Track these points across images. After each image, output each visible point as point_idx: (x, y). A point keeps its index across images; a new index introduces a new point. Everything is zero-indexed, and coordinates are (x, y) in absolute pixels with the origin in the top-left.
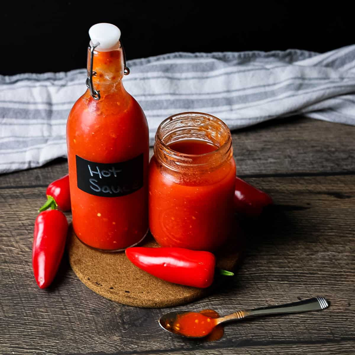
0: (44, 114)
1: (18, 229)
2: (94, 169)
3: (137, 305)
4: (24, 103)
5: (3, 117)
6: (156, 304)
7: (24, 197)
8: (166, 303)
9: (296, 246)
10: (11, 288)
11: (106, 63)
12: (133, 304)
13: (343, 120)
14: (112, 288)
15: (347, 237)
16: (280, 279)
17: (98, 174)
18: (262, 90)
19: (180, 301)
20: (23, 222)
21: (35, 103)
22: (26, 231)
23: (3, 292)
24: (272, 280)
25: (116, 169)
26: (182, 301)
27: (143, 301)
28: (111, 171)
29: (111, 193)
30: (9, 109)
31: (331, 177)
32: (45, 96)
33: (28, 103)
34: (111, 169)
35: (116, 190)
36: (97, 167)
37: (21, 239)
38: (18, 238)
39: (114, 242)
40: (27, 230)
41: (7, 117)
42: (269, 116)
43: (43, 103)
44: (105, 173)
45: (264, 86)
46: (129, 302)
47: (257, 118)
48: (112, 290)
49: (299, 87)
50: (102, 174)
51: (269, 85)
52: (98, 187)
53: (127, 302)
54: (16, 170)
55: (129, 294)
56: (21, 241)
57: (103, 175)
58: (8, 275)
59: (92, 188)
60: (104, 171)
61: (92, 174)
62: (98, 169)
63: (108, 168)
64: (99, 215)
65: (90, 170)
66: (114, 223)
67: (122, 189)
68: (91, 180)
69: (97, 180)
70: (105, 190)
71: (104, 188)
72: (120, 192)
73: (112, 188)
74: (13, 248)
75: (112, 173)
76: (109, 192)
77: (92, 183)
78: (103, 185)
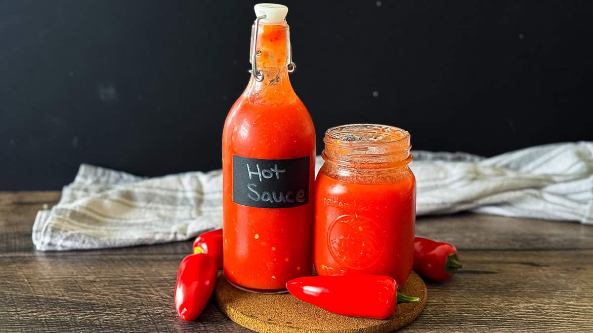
0: (192, 202)
1: (159, 282)
2: (254, 169)
7: (167, 260)
9: (491, 299)
10: (147, 323)
11: (271, 40)
13: (526, 214)
14: (269, 320)
15: (550, 293)
16: (476, 323)
17: (258, 175)
18: (432, 184)
20: (165, 277)
21: (184, 191)
22: (168, 284)
23: (138, 326)
24: (466, 324)
25: (279, 168)
28: (274, 171)
29: (272, 202)
31: (522, 252)
32: (195, 184)
34: (274, 168)
35: (278, 198)
36: (257, 165)
37: (161, 289)
38: (158, 288)
39: (273, 277)
40: (170, 283)
42: (443, 203)
44: (267, 174)
48: (270, 321)
49: (474, 179)
50: (263, 174)
52: (256, 193)
55: (292, 325)
56: (162, 290)
57: (264, 176)
58: (145, 314)
59: (250, 197)
60: (266, 171)
61: (250, 176)
62: (258, 168)
63: (269, 165)
64: (257, 237)
65: (249, 170)
66: (274, 249)
67: (285, 197)
68: (249, 184)
69: (256, 185)
70: (266, 197)
71: (264, 195)
72: (282, 201)
73: (273, 195)
74: (152, 296)
75: (274, 173)
76: (269, 201)
77: (250, 189)
78: (263, 191)
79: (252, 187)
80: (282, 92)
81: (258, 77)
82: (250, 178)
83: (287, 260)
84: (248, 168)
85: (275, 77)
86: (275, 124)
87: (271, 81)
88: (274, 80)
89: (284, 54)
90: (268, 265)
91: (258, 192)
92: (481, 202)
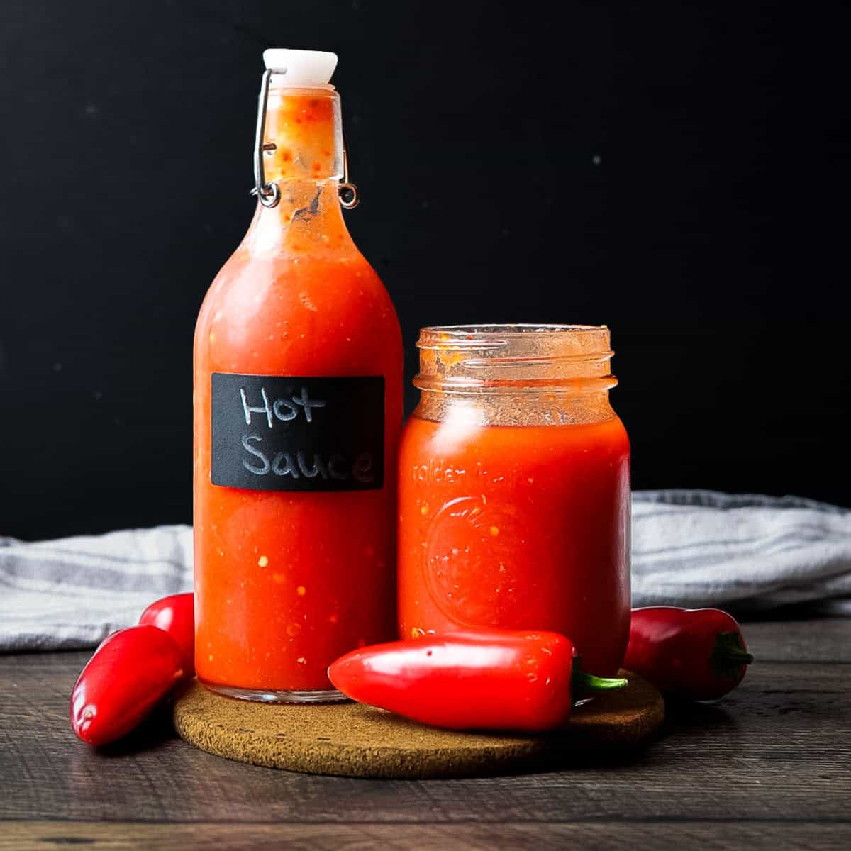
2: (255, 400)
3: (349, 763)
4: (115, 559)
5: (59, 581)
6: (403, 758)
8: (434, 757)
12: (338, 760)
19: (474, 757)
21: (142, 562)
25: (311, 397)
26: (480, 757)
27: (365, 750)
28: (299, 403)
29: (296, 476)
30: (75, 568)
33: (125, 560)
34: (299, 397)
35: (310, 469)
36: (263, 391)
39: (301, 660)
41: (68, 583)
43: (162, 561)
45: (726, 543)
46: (328, 757)
47: (707, 586)
50: (276, 411)
51: (736, 542)
52: (262, 457)
53: (322, 757)
54: (68, 640)
55: (329, 742)
57: (278, 416)
59: (248, 467)
60: (281, 403)
61: (248, 416)
62: (264, 397)
63: (290, 390)
64: (263, 562)
65: (245, 404)
66: (302, 590)
67: (326, 467)
68: (244, 438)
69: (261, 436)
70: (282, 466)
71: (277, 461)
72: (319, 474)
73: (299, 460)
74: (28, 716)
75: (300, 409)
76: (289, 474)
77: (248, 447)
78: (277, 452)
79: (251, 443)
80: (324, 236)
81: (267, 197)
82: (249, 422)
83: (333, 619)
84: (244, 397)
85: (307, 204)
86: (301, 295)
87: (298, 213)
88: (305, 209)
89: (328, 154)
90: (288, 631)
91: (264, 453)
92: (832, 586)
